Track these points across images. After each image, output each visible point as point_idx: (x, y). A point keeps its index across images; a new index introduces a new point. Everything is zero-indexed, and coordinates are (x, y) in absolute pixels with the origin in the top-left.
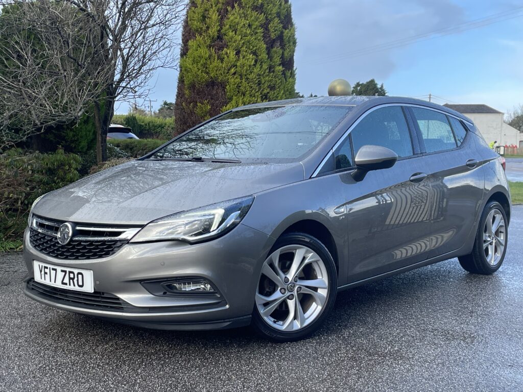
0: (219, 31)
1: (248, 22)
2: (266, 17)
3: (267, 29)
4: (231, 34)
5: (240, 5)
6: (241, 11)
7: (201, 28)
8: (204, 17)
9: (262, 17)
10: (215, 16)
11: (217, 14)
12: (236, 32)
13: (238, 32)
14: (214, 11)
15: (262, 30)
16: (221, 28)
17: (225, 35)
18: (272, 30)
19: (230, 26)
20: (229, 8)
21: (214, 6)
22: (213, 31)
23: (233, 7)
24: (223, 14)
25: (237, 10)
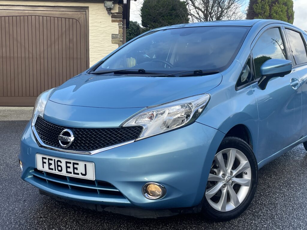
0: (269, 13)
1: (281, 10)
2: (287, 8)
3: (288, 13)
4: (275, 14)
5: (278, 3)
6: (279, 5)
7: (261, 13)
8: (262, 8)
9: (286, 7)
10: (268, 8)
11: (268, 7)
12: (276, 14)
13: (277, 14)
14: (267, 6)
15: (286, 13)
16: (270, 12)
17: (272, 15)
18: (289, 13)
19: (274, 11)
20: (273, 4)
21: (267, 3)
22: (267, 14)
23: (275, 4)
24: (271, 6)
25: (277, 5)
